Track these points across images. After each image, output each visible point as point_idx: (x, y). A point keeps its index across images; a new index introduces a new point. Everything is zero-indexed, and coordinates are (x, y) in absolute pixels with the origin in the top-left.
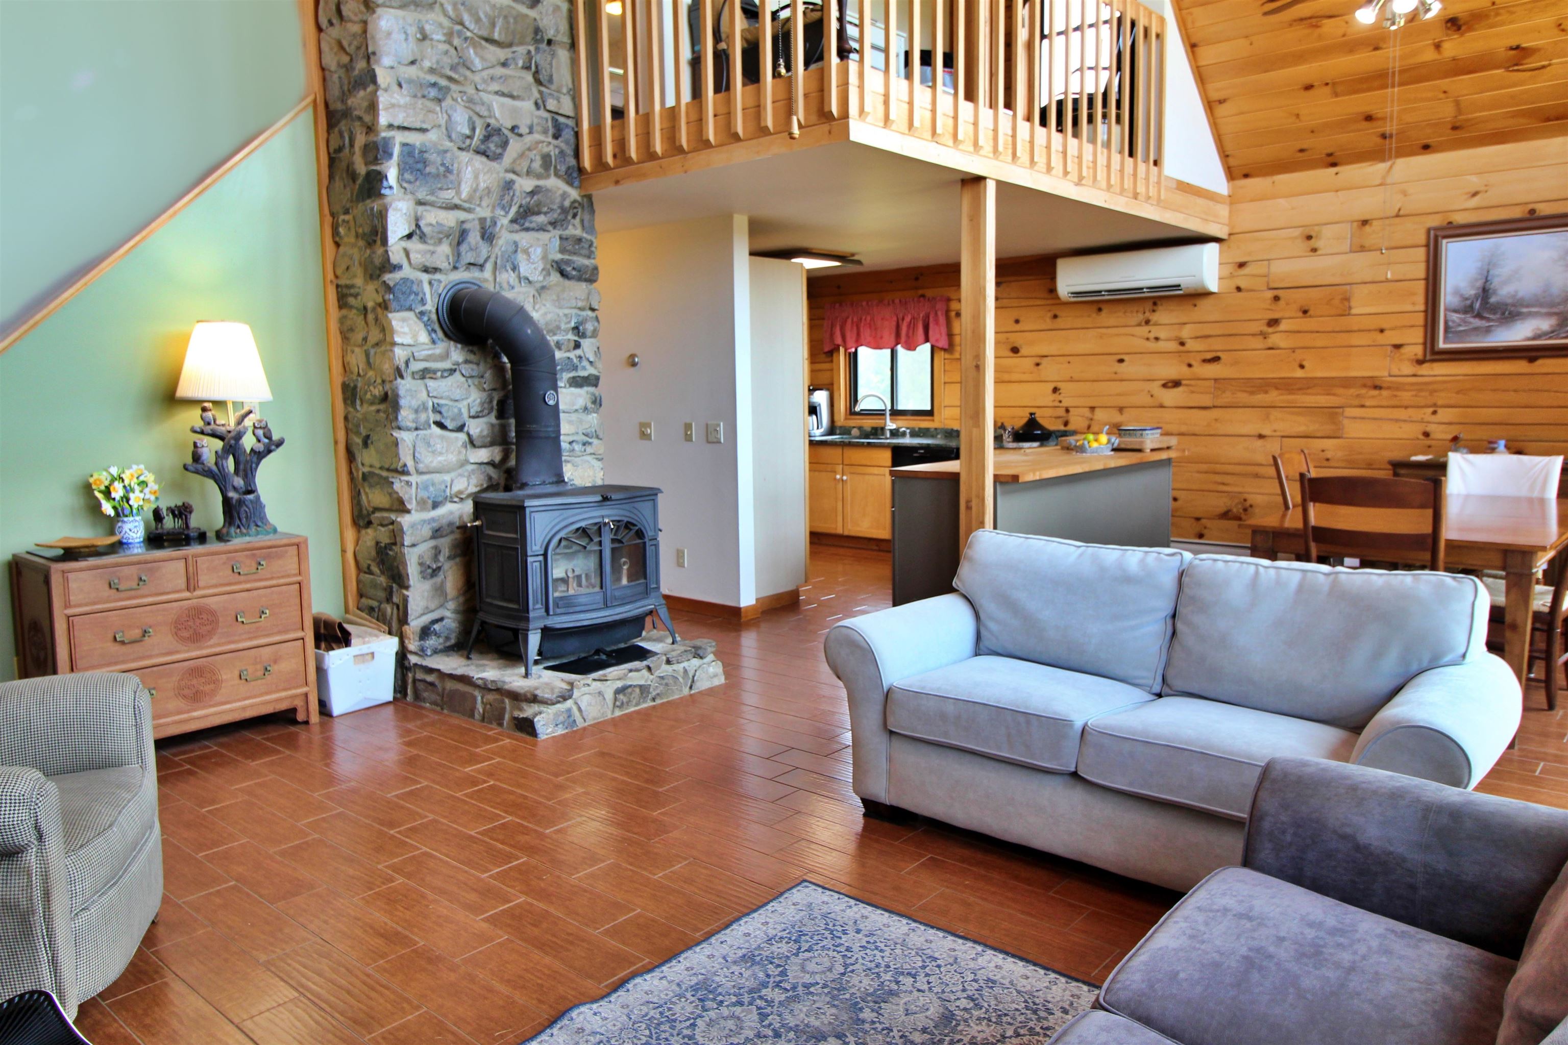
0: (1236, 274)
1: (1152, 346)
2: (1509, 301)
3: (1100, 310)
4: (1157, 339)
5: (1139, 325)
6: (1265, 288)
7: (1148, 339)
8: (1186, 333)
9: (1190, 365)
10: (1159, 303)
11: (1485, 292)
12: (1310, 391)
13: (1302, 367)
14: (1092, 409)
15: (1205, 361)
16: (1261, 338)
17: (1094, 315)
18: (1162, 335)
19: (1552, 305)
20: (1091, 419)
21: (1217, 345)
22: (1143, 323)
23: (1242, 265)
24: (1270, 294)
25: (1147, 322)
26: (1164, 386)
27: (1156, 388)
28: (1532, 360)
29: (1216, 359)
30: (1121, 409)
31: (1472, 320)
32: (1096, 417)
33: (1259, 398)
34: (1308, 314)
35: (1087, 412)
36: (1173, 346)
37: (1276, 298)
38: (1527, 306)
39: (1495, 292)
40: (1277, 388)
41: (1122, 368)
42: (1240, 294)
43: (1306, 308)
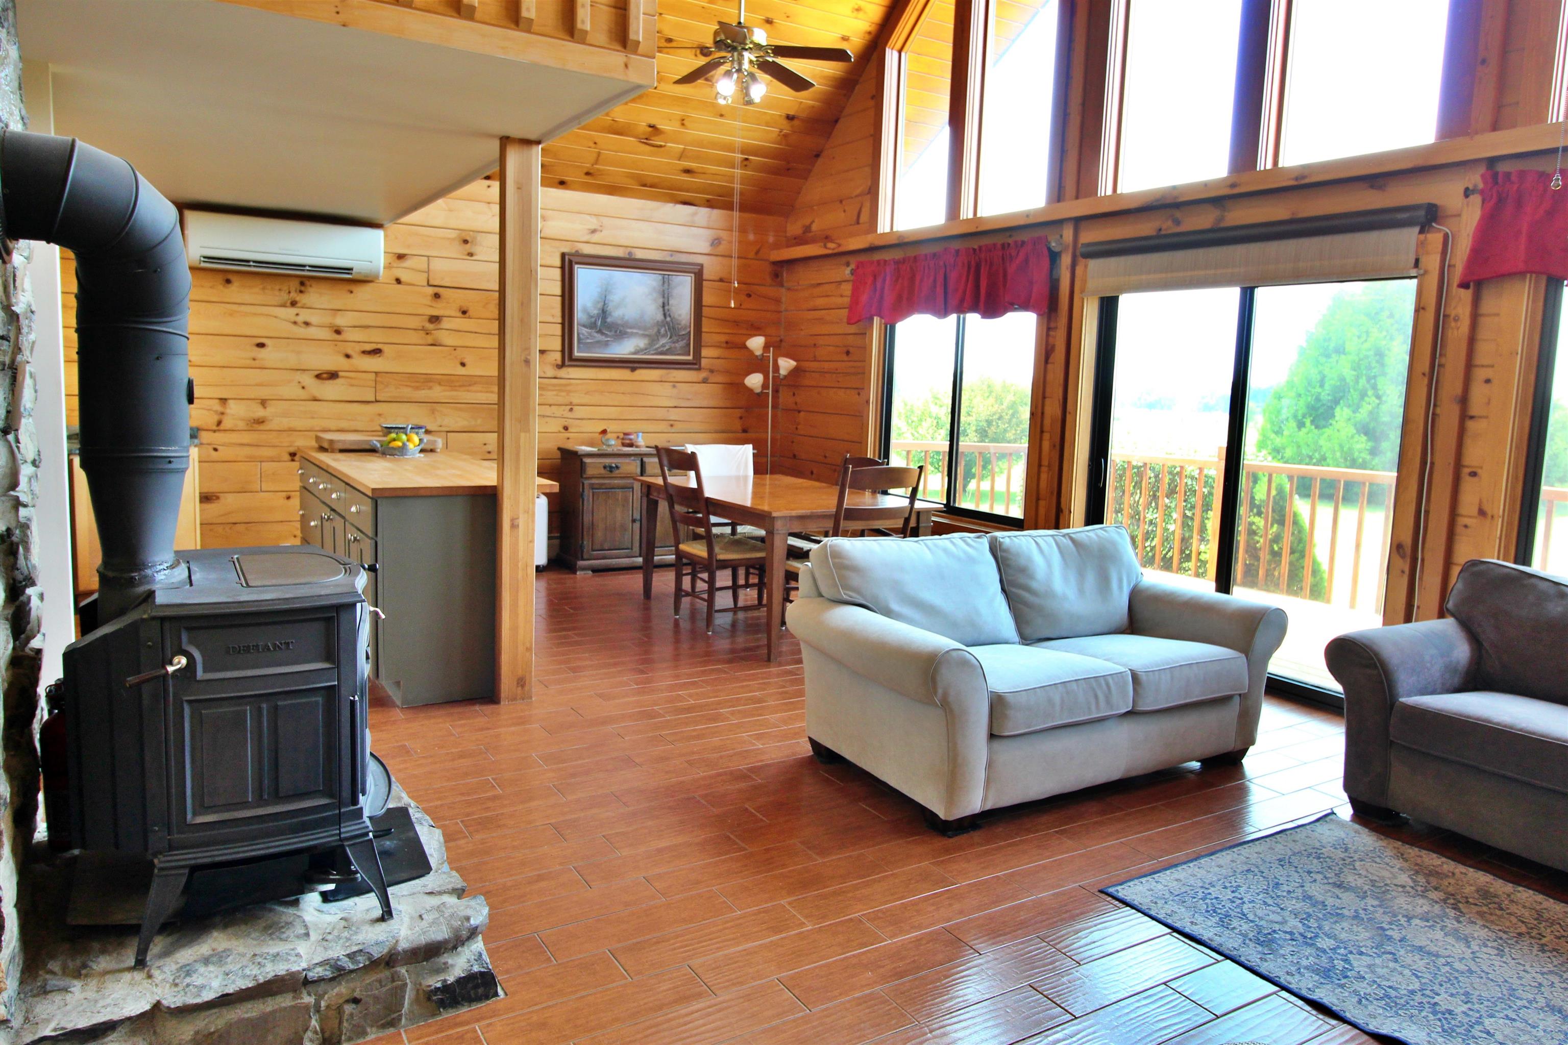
0: (395, 265)
1: (302, 331)
2: (619, 322)
3: (228, 281)
4: (307, 324)
5: (283, 305)
6: (426, 284)
7: (295, 323)
8: (340, 321)
9: (348, 356)
10: (307, 283)
11: (604, 313)
12: (473, 388)
13: (463, 364)
14: (223, 401)
15: (364, 352)
16: (422, 333)
17: (221, 287)
18: (313, 320)
19: (645, 329)
20: (222, 413)
21: (376, 338)
22: (288, 304)
23: (401, 257)
24: (431, 290)
25: (294, 304)
26: (318, 377)
27: (308, 380)
28: (633, 369)
29: (377, 352)
30: (263, 403)
31: (596, 335)
32: (228, 411)
33: (422, 394)
34: (467, 315)
35: (217, 406)
36: (326, 334)
37: (437, 296)
38: (631, 328)
39: (610, 314)
40: (440, 384)
41: (262, 353)
42: (399, 286)
43: (465, 309)
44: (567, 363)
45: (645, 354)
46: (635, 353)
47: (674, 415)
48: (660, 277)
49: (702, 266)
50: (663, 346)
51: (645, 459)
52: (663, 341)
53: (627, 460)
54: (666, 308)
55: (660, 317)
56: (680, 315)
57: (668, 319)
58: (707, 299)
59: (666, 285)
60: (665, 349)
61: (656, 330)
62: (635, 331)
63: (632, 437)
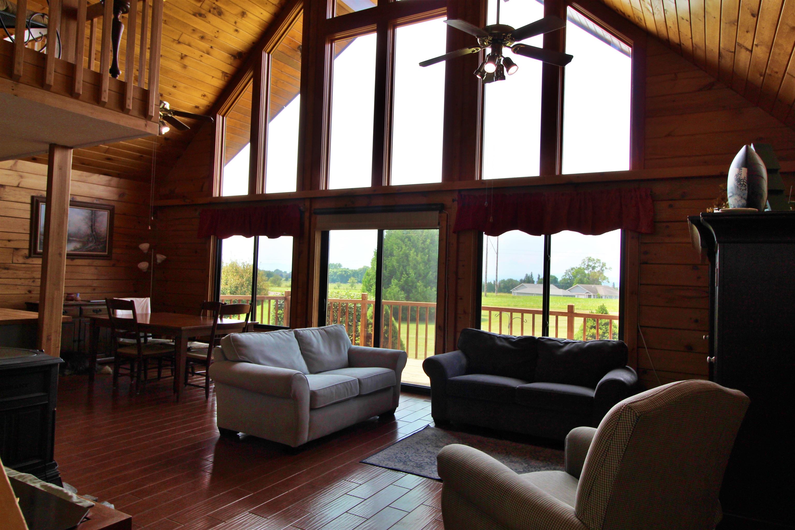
19: (81, 238)
28: (73, 259)
44: (32, 255)
45: (80, 251)
46: (74, 251)
47: (96, 284)
48: (90, 211)
49: (114, 206)
50: (91, 247)
51: (83, 307)
52: (91, 245)
53: (72, 308)
54: (93, 227)
55: (89, 232)
56: (101, 231)
57: (94, 233)
58: (116, 223)
59: (93, 216)
60: (92, 249)
61: (86, 238)
62: (74, 239)
63: (73, 295)
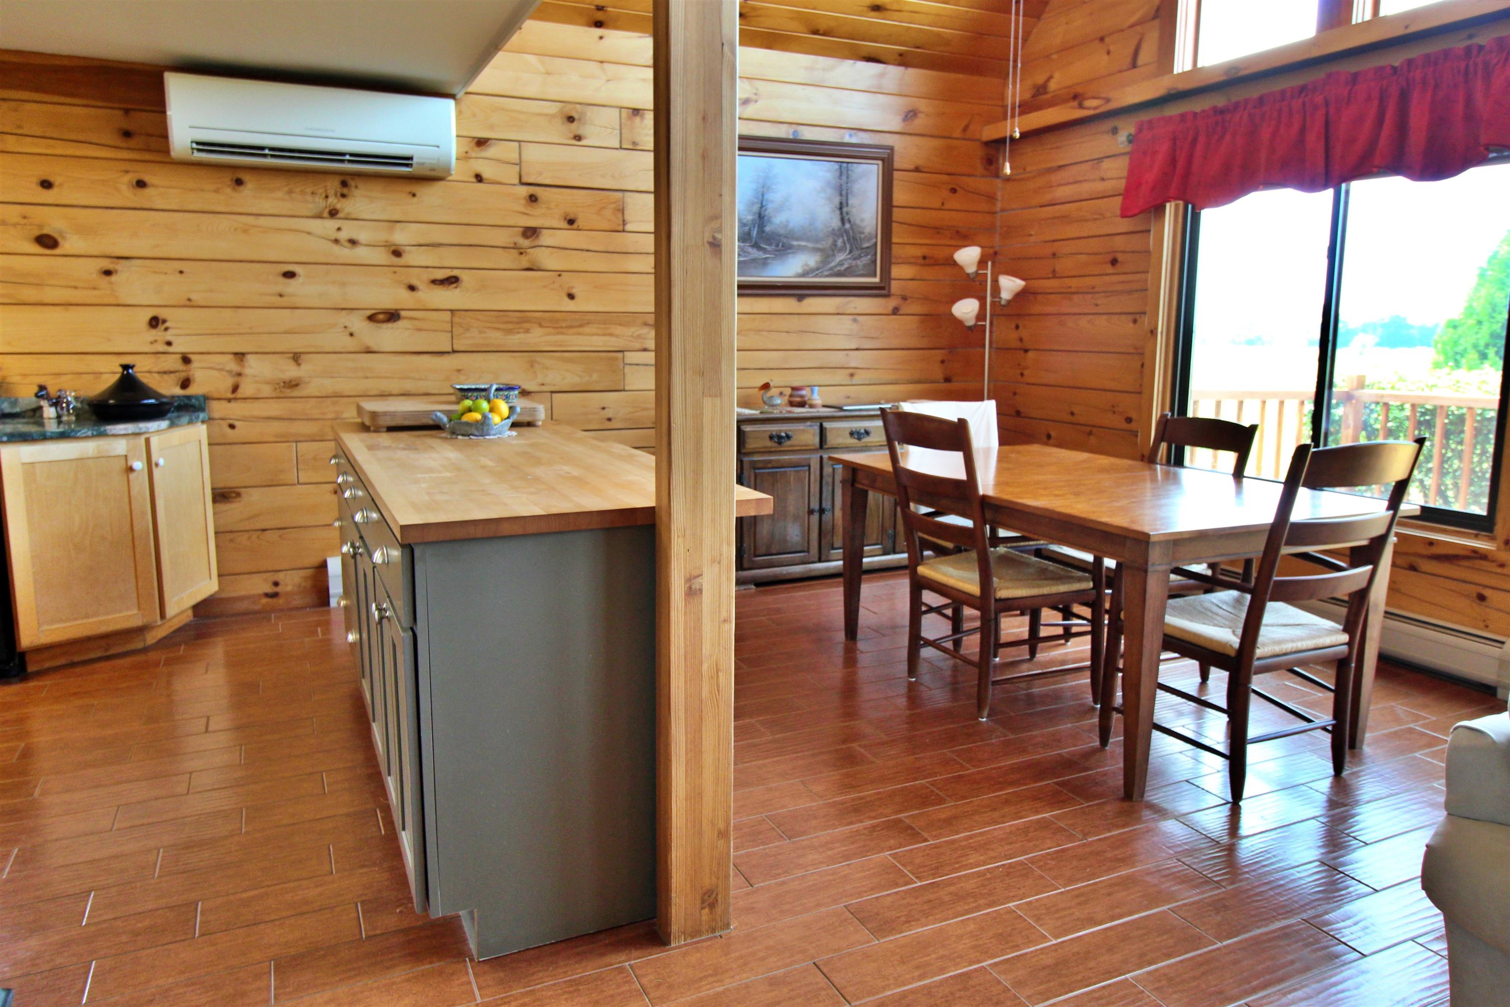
0: (473, 155)
1: (345, 253)
2: (782, 231)
3: (239, 182)
4: (353, 242)
5: (319, 216)
6: (517, 181)
7: (336, 241)
8: (400, 237)
9: (412, 288)
10: (352, 183)
11: (761, 218)
12: (587, 330)
13: (571, 296)
14: (240, 356)
15: (434, 282)
16: (515, 252)
17: (228, 190)
18: (362, 236)
19: (817, 240)
20: (240, 374)
21: (451, 260)
22: (326, 214)
23: (481, 143)
24: (524, 191)
25: (333, 213)
26: (371, 318)
27: (358, 323)
28: (801, 298)
29: (452, 281)
30: (296, 358)
31: (750, 250)
32: (247, 371)
33: (516, 340)
34: (575, 226)
35: (233, 366)
36: (381, 257)
37: (533, 199)
38: (797, 239)
39: (769, 221)
40: (541, 326)
41: (291, 286)
42: (480, 185)
43: (572, 217)
45: (816, 276)
46: (803, 275)
47: (856, 360)
48: (836, 166)
49: (892, 149)
50: (841, 264)
51: (826, 425)
52: (841, 257)
53: (800, 426)
54: (845, 210)
55: (836, 223)
56: (862, 220)
57: (847, 226)
58: (899, 196)
59: (844, 178)
60: (843, 268)
61: (830, 241)
62: (803, 243)
63: (803, 392)
